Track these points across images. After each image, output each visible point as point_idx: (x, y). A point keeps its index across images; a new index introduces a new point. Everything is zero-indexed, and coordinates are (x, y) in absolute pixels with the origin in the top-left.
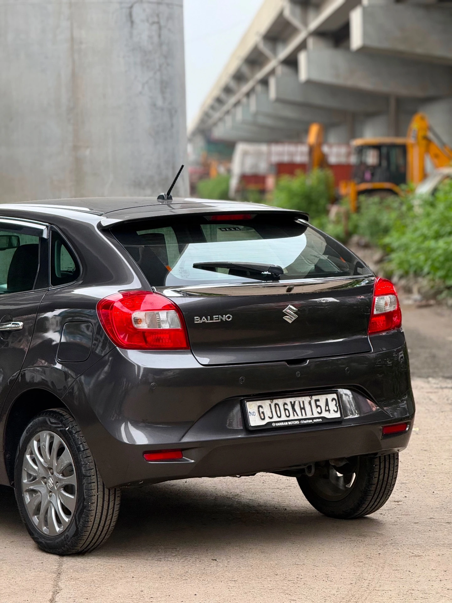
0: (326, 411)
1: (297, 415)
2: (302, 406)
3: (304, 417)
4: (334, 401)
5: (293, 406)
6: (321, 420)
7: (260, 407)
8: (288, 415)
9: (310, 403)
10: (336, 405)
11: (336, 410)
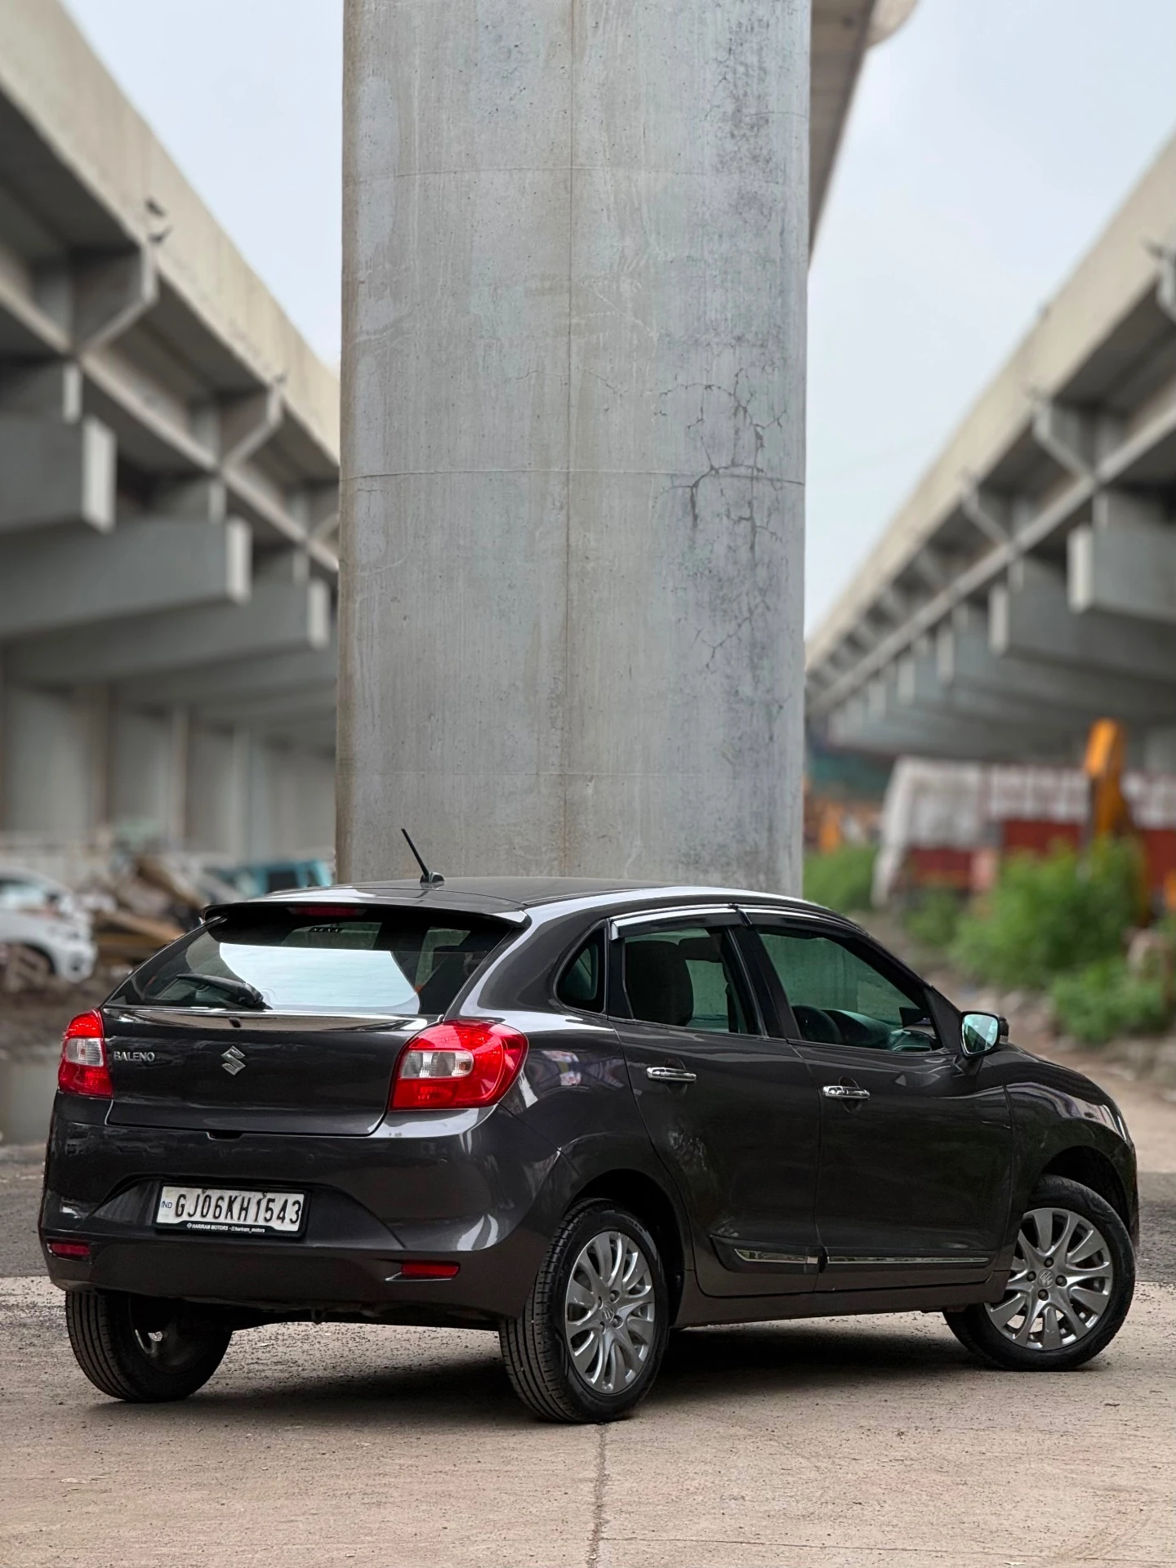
0: (278, 1218)
1: (232, 1218)
2: (245, 1205)
3: (241, 1222)
4: (297, 1206)
5: (231, 1203)
6: (263, 1230)
7: (183, 1196)
8: (217, 1215)
9: (259, 1203)
10: (297, 1212)
11: (294, 1220)
